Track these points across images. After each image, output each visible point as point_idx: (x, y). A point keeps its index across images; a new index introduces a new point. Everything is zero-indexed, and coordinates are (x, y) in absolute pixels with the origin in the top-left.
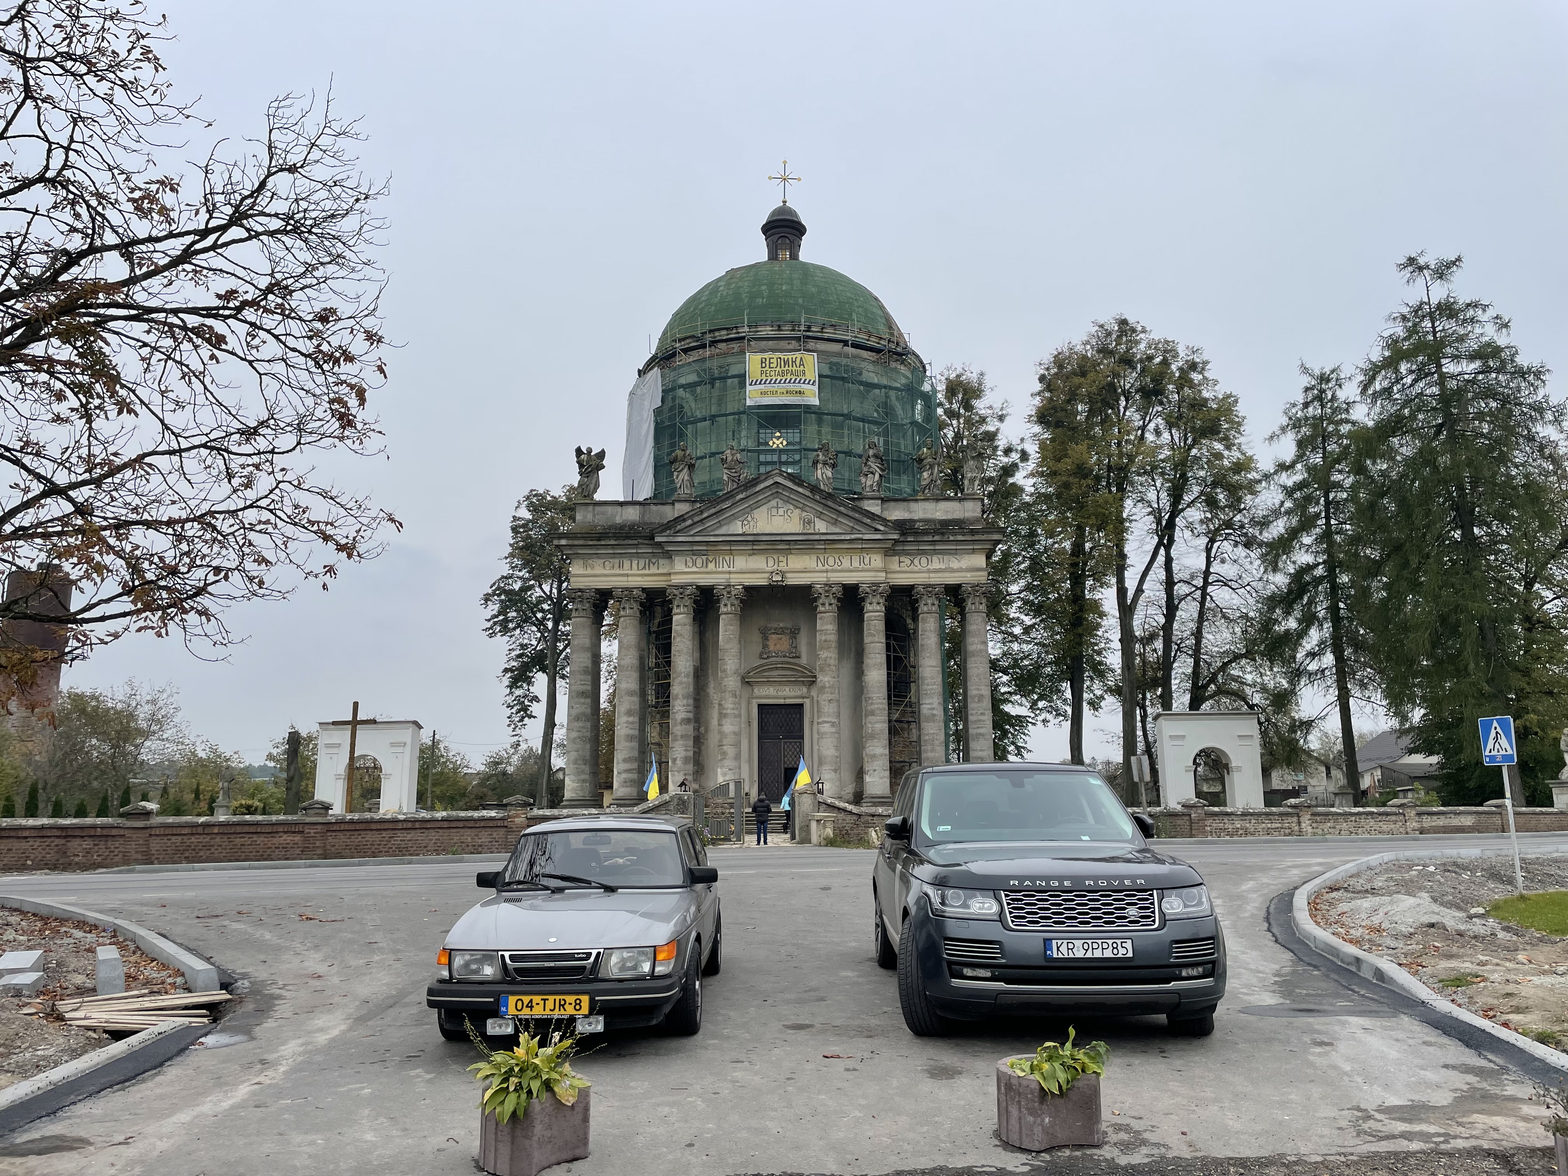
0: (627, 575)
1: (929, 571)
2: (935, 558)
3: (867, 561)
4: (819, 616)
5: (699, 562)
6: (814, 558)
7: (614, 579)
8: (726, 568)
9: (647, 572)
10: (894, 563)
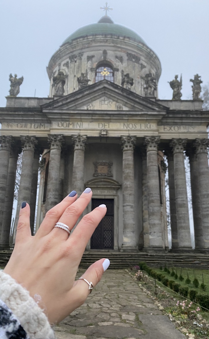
0: (29, 131)
1: (179, 133)
2: (182, 127)
3: (148, 126)
4: (124, 153)
5: (65, 124)
6: (122, 124)
7: (22, 132)
8: (78, 128)
9: (39, 129)
10: (162, 129)
